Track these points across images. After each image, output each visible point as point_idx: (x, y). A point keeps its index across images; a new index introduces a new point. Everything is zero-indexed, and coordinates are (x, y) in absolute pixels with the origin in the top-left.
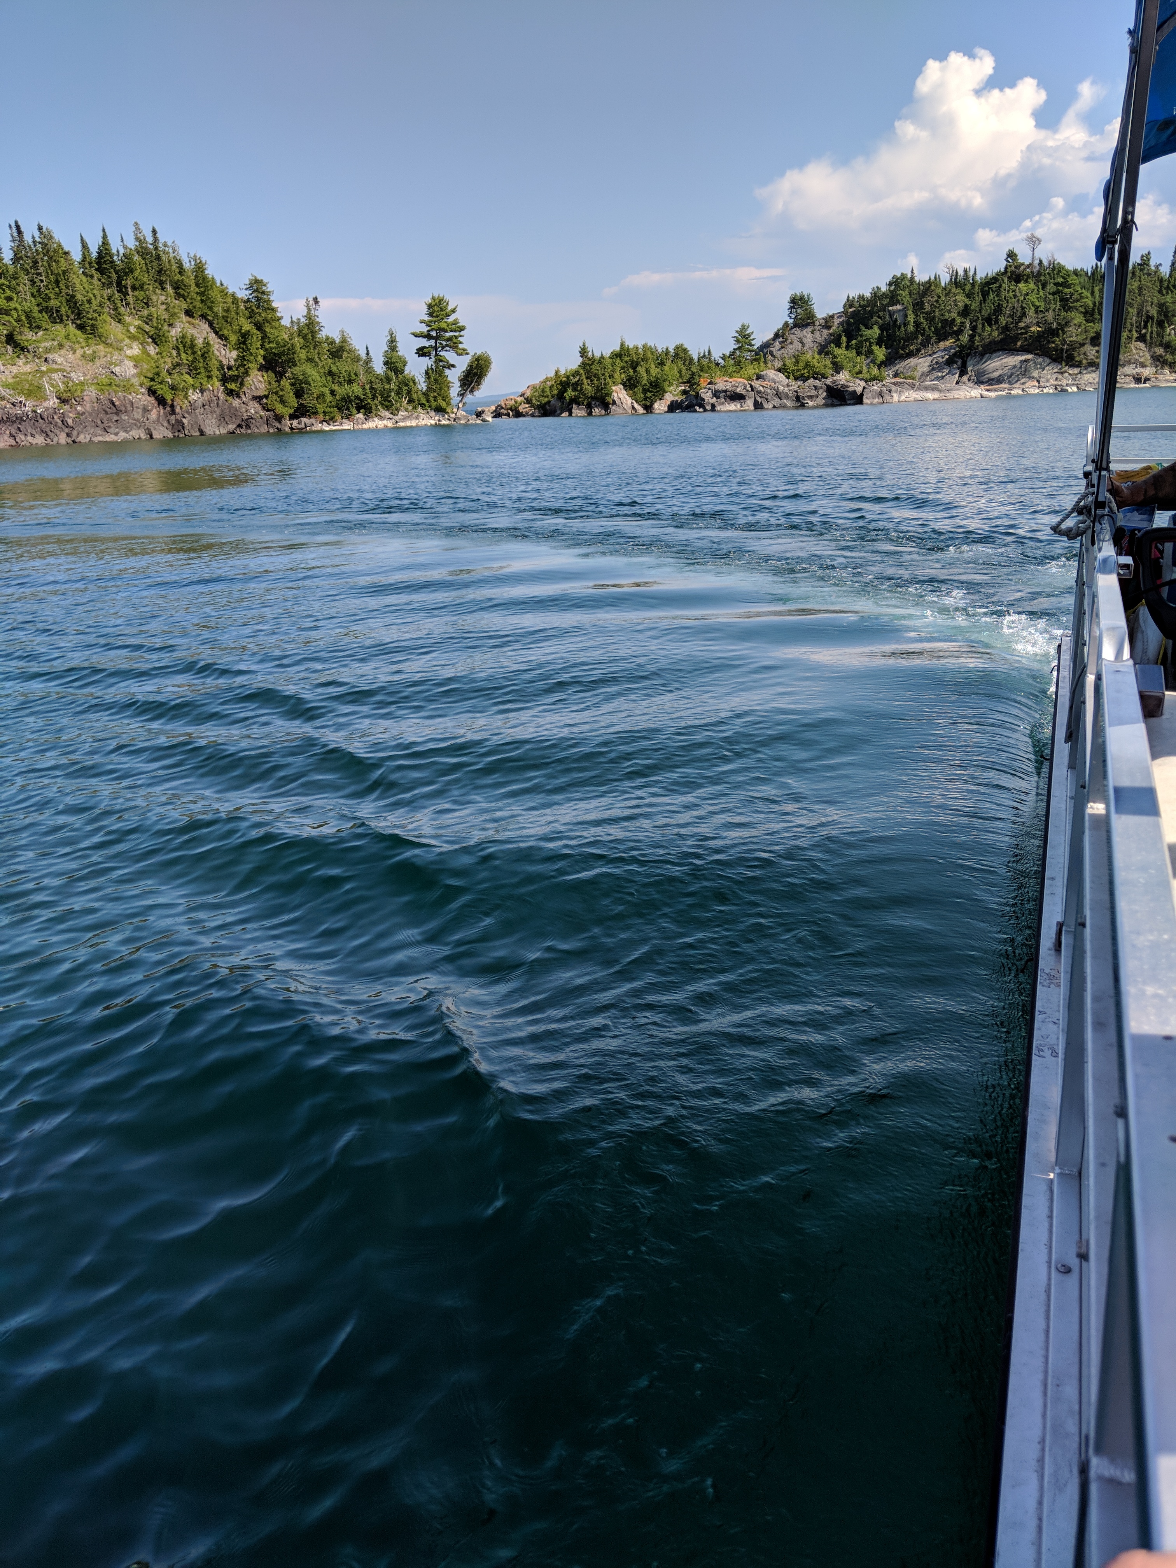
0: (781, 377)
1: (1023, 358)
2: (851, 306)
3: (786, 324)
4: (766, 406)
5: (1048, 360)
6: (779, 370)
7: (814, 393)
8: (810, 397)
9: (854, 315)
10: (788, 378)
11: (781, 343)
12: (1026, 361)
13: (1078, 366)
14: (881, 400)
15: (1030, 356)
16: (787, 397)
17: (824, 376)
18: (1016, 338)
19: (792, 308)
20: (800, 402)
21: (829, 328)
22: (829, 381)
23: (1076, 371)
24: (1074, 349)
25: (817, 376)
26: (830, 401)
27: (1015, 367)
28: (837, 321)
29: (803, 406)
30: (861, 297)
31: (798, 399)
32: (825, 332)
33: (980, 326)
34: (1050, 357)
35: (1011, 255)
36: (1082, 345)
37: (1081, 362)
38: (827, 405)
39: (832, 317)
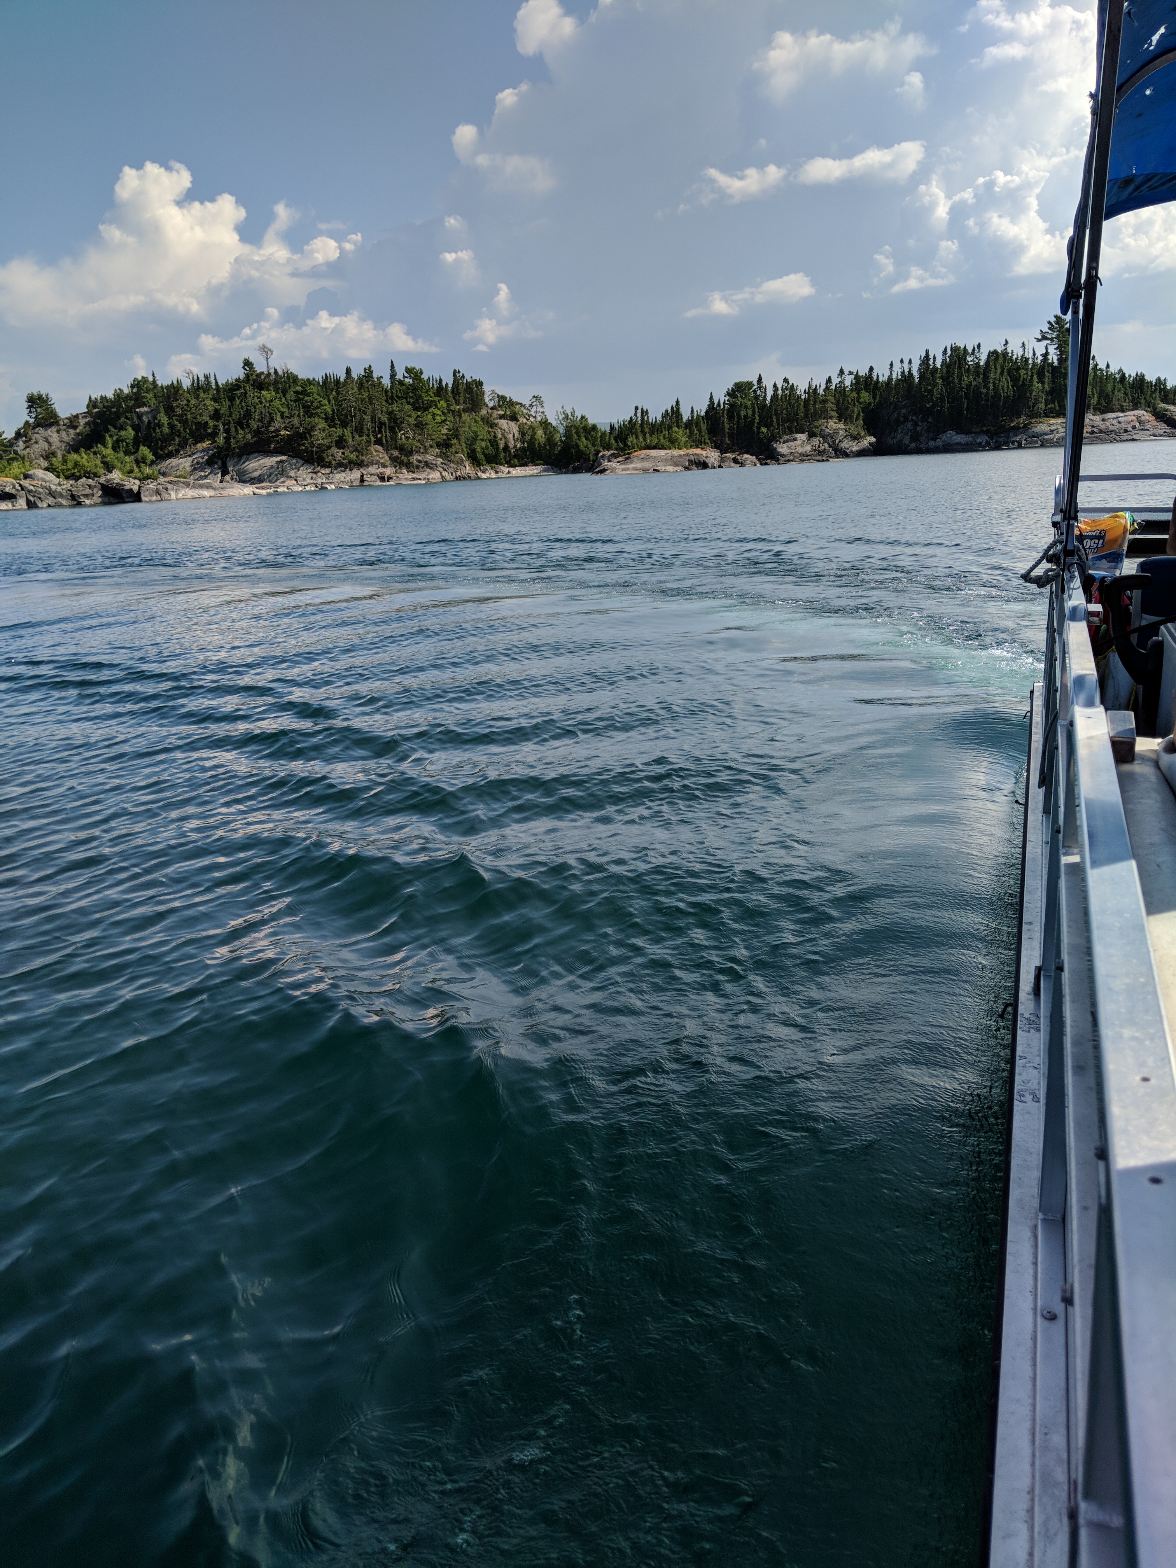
0: (50, 476)
1: (279, 459)
2: (95, 407)
3: (27, 423)
4: (40, 504)
5: (301, 462)
6: (47, 469)
7: (88, 491)
8: (86, 496)
9: (99, 415)
10: (58, 477)
11: (25, 442)
12: (281, 462)
13: (328, 467)
14: (159, 498)
15: (284, 458)
16: (61, 496)
17: (96, 475)
18: (269, 441)
19: (29, 407)
20: (76, 501)
21: (75, 428)
22: (102, 480)
23: (328, 471)
24: (322, 451)
25: (88, 475)
26: (107, 500)
27: (272, 467)
28: (82, 422)
29: (79, 504)
30: (104, 398)
31: (73, 497)
32: (72, 431)
33: (233, 429)
34: (302, 458)
35: (247, 364)
36: (329, 447)
37: (330, 463)
38: (104, 503)
39: (77, 416)
